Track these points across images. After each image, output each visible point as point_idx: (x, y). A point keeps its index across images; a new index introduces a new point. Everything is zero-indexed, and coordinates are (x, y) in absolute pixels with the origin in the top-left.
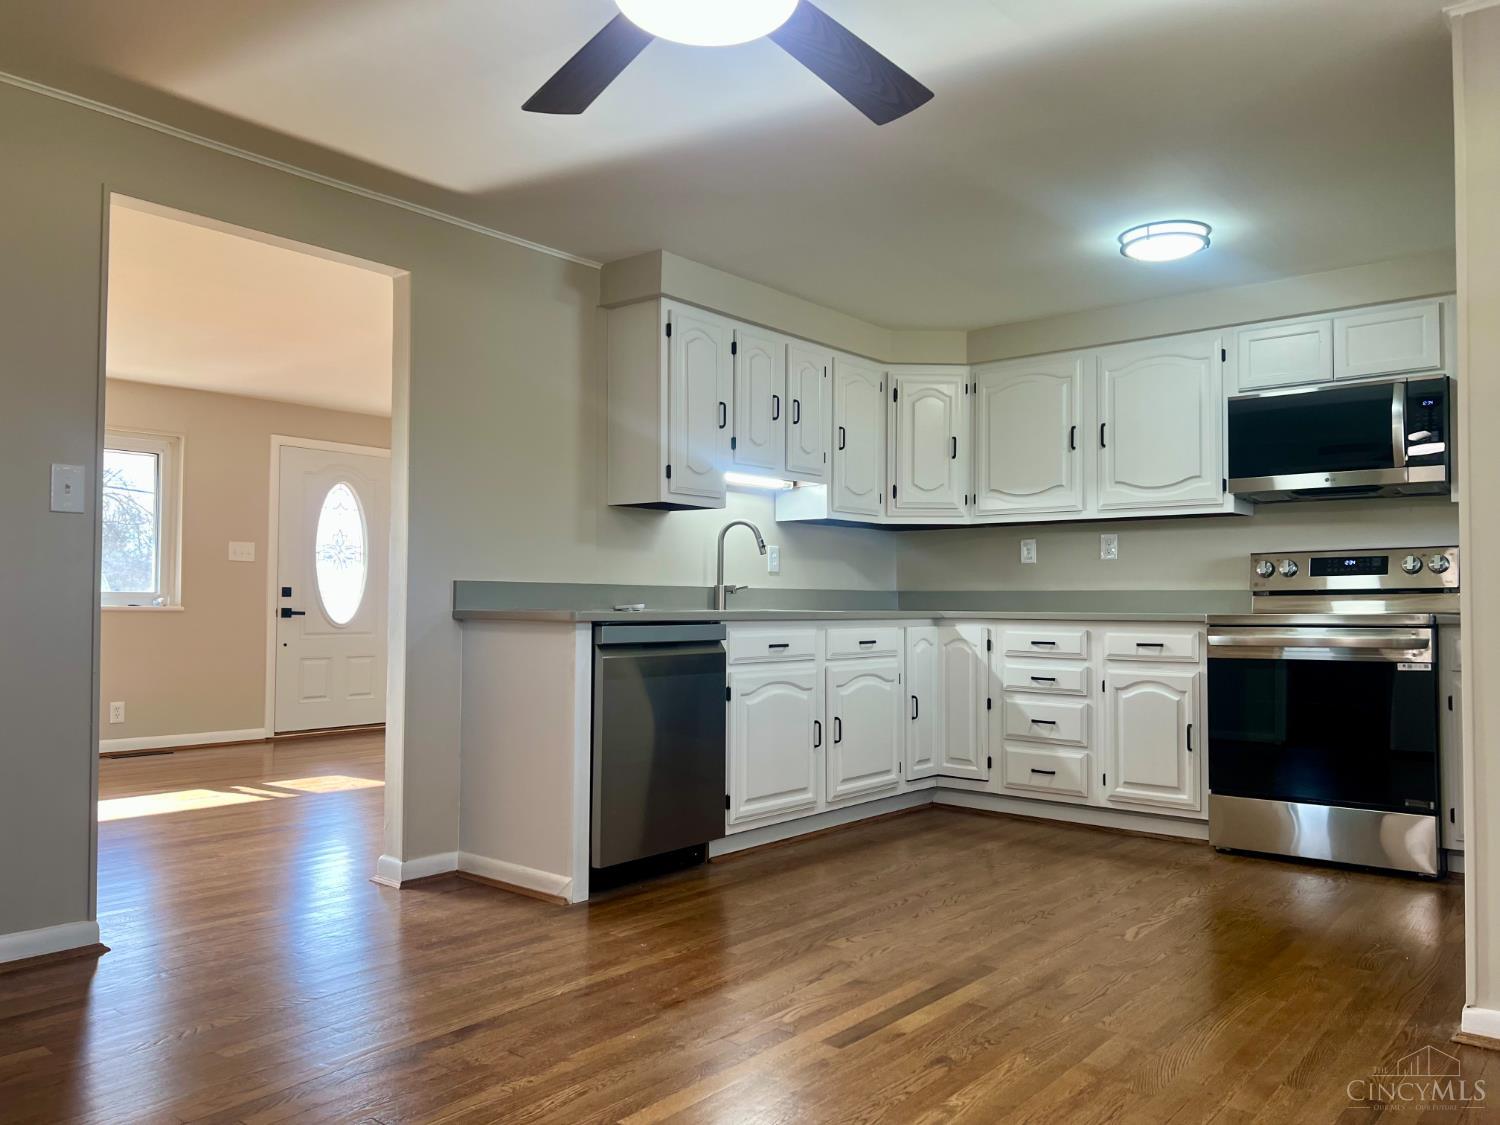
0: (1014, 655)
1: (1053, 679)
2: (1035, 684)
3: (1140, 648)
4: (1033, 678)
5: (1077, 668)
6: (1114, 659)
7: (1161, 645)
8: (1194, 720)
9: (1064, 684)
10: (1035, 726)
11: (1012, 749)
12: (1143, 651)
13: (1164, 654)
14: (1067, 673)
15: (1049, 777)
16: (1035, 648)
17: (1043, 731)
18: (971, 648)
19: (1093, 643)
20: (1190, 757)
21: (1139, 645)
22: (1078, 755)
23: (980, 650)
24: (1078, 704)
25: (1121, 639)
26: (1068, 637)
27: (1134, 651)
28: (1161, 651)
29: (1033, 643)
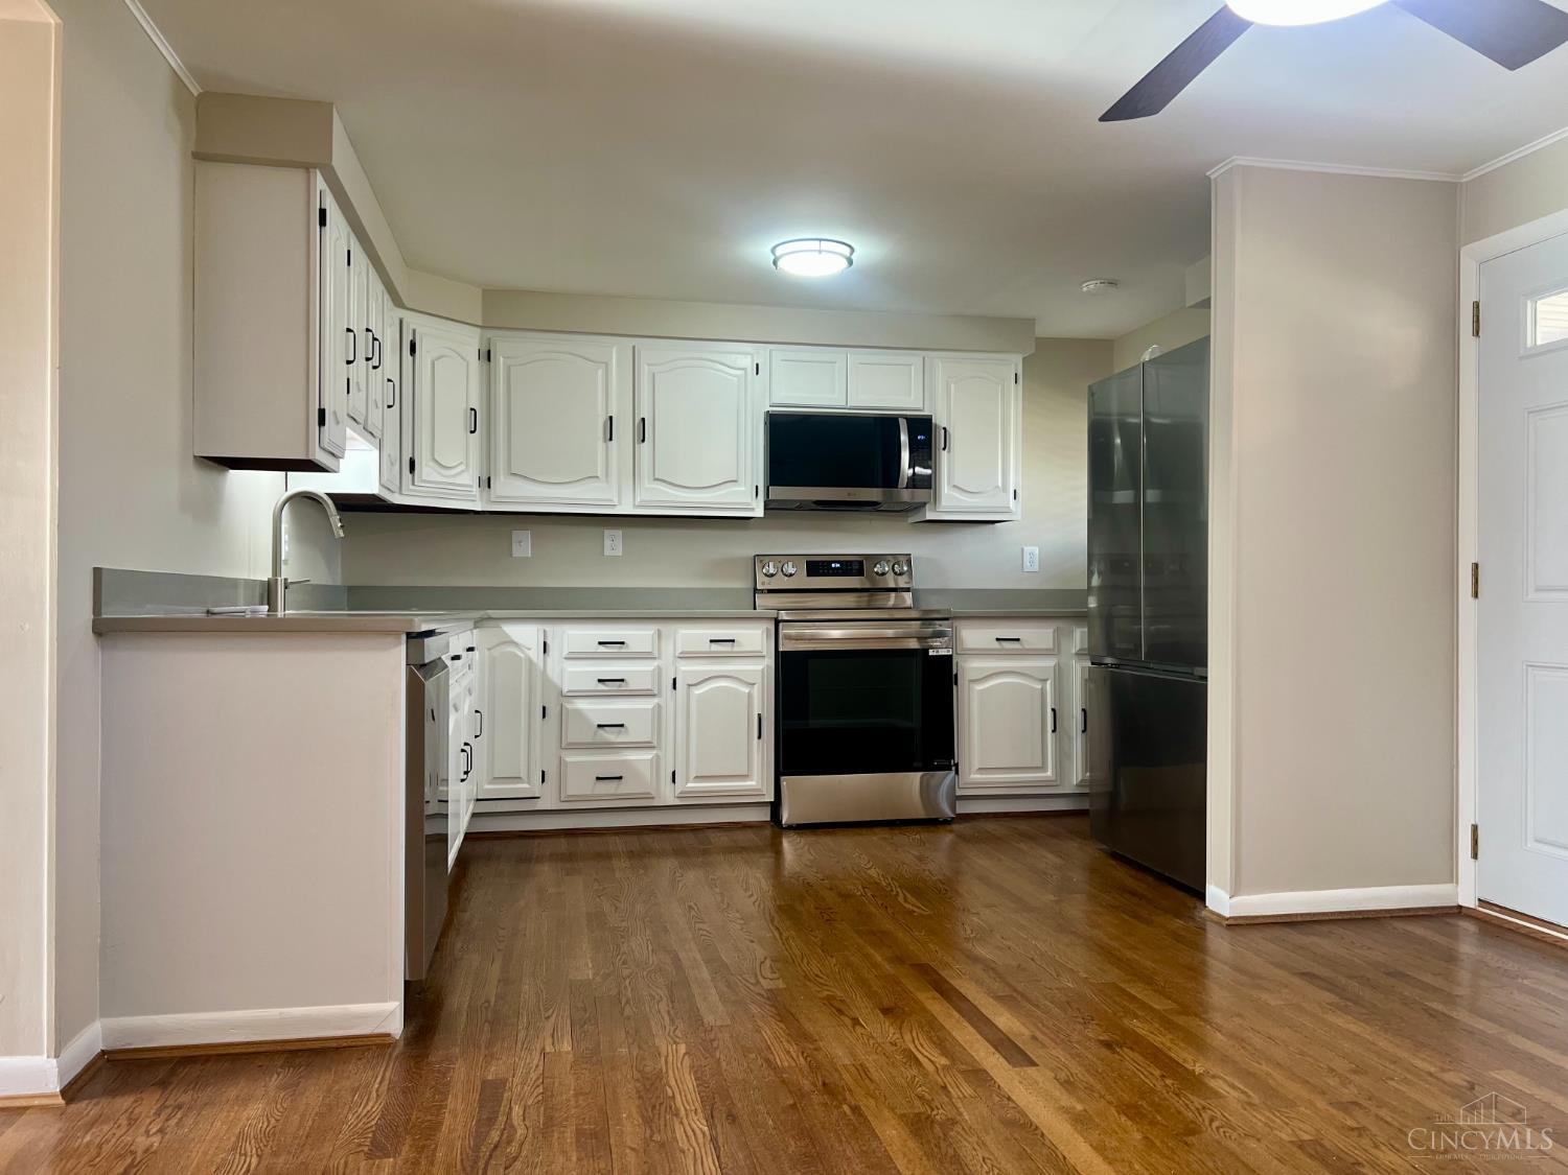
0: (574, 657)
1: (622, 680)
2: (601, 687)
3: (713, 645)
4: (600, 681)
5: (648, 667)
6: (686, 656)
7: (733, 641)
8: (763, 711)
9: (633, 684)
10: (601, 731)
11: (571, 758)
12: (716, 647)
13: (736, 649)
14: (636, 672)
15: (616, 782)
16: (602, 649)
17: (610, 736)
18: (523, 652)
19: (663, 642)
20: (758, 745)
21: (711, 641)
22: (647, 756)
23: (535, 653)
24: (647, 704)
25: (695, 636)
26: (638, 636)
27: (707, 647)
28: (733, 646)
29: (600, 643)
